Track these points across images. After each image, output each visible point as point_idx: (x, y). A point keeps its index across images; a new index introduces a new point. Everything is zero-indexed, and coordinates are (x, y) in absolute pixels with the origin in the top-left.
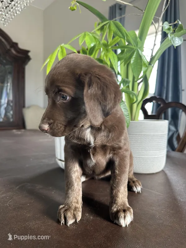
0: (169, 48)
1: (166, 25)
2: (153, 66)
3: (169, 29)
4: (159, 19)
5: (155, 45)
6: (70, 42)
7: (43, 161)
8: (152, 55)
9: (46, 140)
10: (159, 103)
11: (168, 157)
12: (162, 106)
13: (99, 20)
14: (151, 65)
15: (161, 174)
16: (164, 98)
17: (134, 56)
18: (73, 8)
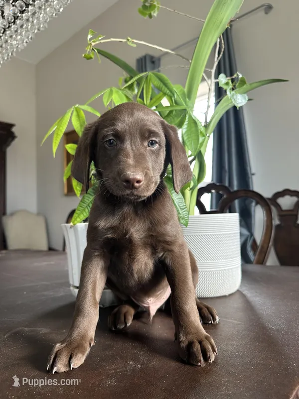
0: (227, 112)
1: (223, 79)
2: (209, 137)
3: (227, 84)
4: (211, 72)
5: (209, 107)
6: (89, 102)
7: (45, 293)
8: (206, 121)
9: (45, 263)
10: (221, 192)
11: (244, 272)
12: (225, 196)
13: (125, 75)
14: (206, 135)
15: (237, 296)
16: (227, 184)
17: (186, 122)
18: (89, 56)
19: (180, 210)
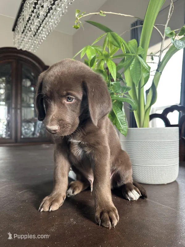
1: (168, 30)
2: (161, 73)
4: (164, 26)
8: (159, 61)
12: (184, 114)
14: (159, 71)
18: (76, 27)
19: (121, 124)
